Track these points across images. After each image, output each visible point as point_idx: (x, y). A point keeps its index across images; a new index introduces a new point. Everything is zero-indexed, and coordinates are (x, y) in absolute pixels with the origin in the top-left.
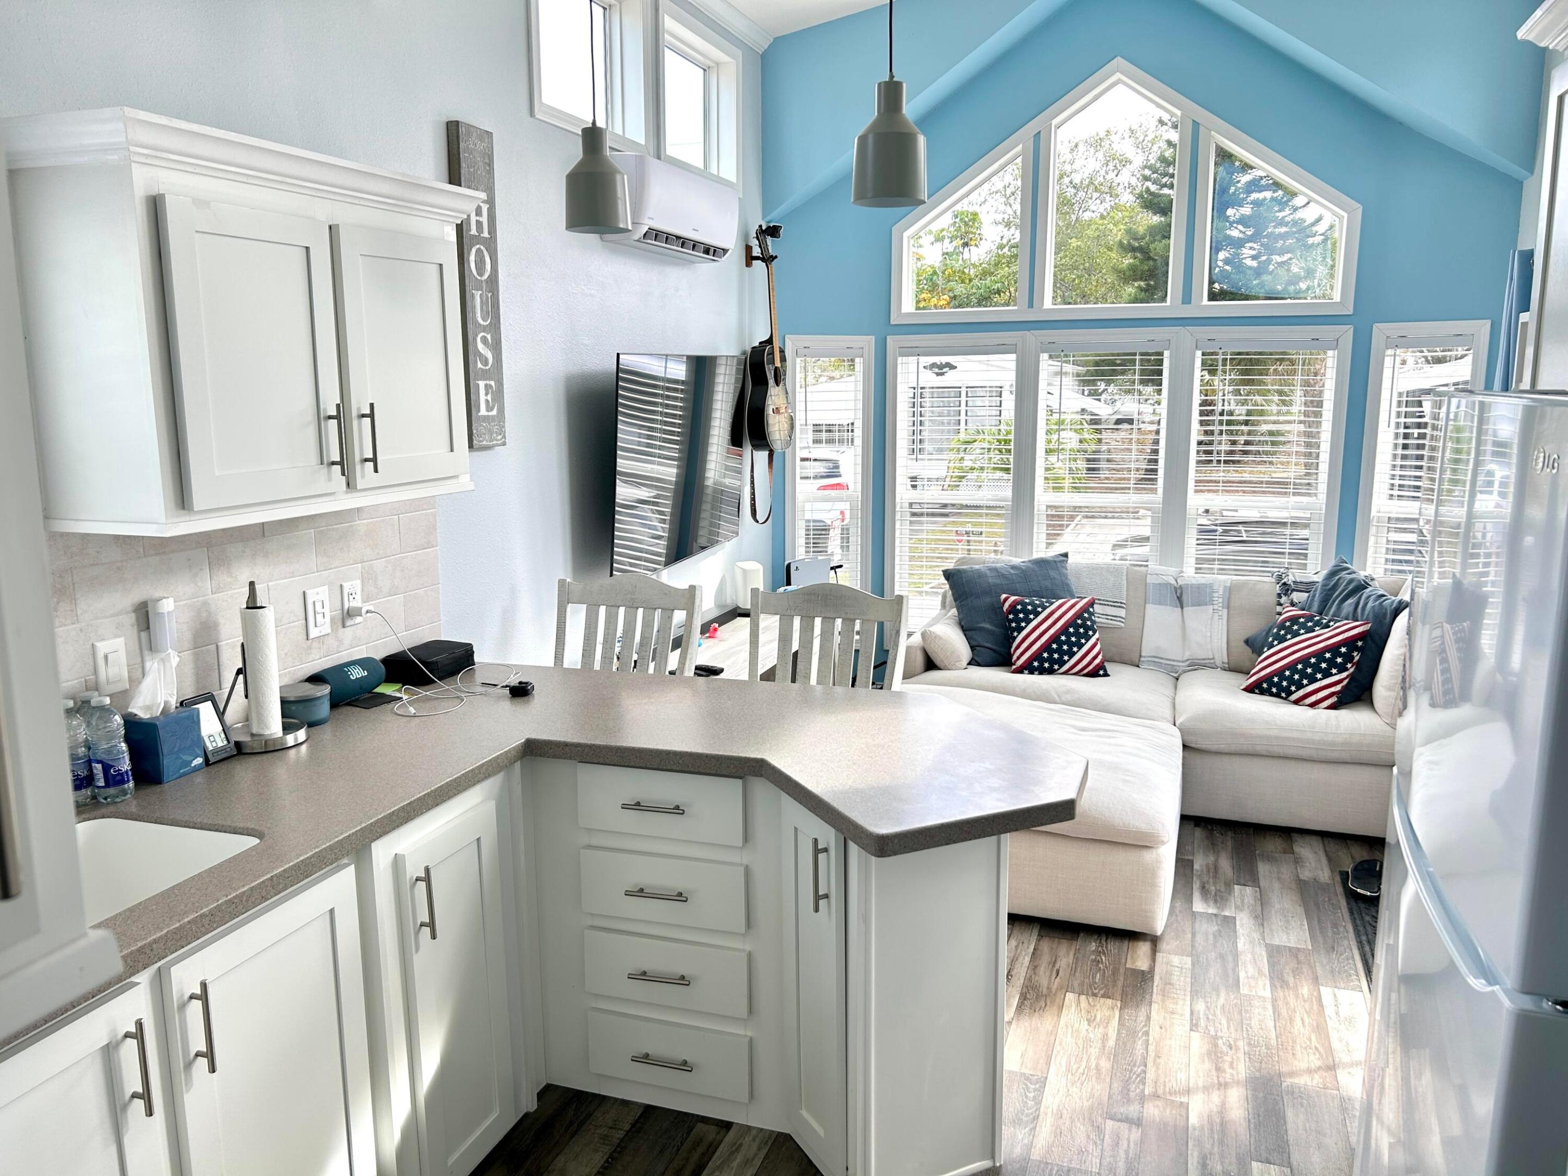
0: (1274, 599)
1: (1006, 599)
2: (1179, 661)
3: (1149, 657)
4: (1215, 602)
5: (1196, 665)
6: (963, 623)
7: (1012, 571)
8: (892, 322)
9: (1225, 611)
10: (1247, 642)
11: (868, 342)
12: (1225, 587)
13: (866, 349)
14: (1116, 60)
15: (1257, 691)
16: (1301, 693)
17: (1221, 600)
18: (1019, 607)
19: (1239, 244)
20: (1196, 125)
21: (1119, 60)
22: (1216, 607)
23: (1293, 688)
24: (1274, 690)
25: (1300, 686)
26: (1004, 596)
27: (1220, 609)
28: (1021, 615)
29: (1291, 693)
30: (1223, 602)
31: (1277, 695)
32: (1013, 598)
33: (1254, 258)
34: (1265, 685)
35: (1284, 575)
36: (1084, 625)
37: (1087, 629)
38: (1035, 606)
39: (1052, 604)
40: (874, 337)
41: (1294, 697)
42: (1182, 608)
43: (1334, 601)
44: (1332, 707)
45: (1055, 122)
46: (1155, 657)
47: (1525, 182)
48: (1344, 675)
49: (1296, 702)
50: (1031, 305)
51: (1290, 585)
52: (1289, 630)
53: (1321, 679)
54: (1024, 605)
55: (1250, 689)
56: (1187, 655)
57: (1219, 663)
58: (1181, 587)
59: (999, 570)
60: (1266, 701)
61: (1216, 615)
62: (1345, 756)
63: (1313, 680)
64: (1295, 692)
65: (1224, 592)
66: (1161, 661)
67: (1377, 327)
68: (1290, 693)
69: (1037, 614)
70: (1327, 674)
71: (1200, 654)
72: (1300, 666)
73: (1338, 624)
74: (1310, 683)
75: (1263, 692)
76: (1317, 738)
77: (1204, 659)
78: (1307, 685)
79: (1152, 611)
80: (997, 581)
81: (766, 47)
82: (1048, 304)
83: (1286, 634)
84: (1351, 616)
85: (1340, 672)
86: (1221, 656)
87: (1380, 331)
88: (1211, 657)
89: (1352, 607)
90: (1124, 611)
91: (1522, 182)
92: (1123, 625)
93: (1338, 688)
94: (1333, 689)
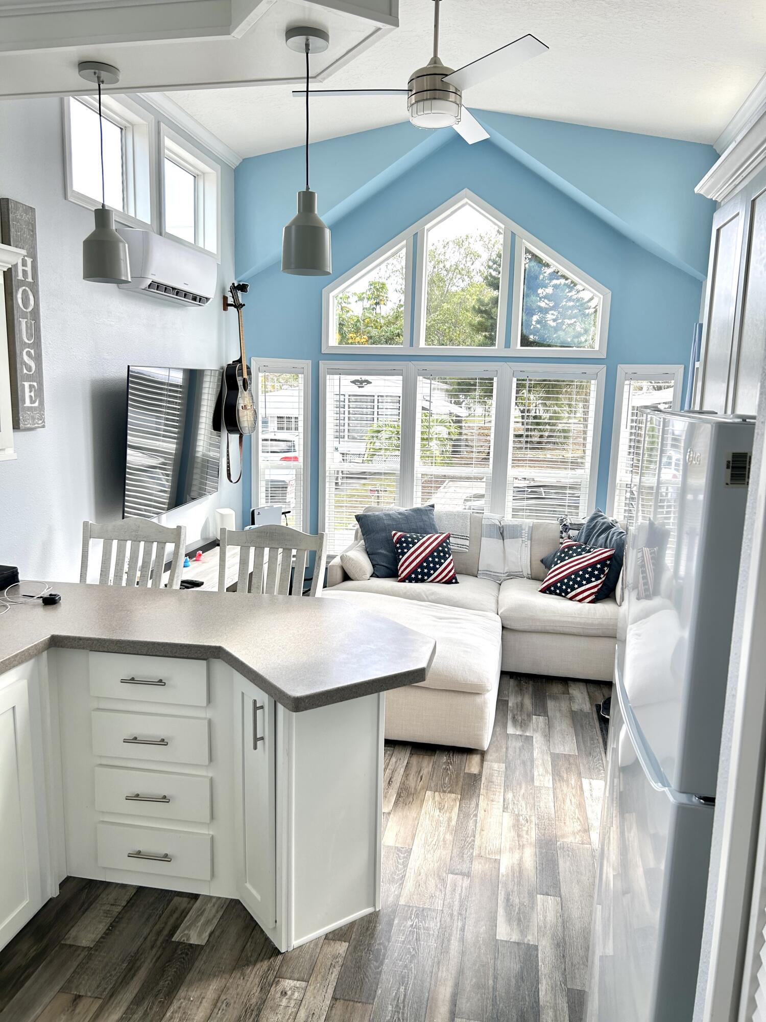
0: (559, 534)
1: (395, 534)
2: (501, 573)
3: (483, 571)
4: (523, 536)
5: (512, 576)
6: (368, 550)
7: (399, 516)
8: (323, 352)
9: (529, 541)
10: (542, 561)
11: (307, 364)
12: (529, 527)
13: (306, 368)
14: (465, 190)
15: (548, 592)
16: (574, 593)
17: (526, 535)
18: (403, 539)
19: (544, 311)
20: (513, 235)
21: (466, 190)
22: (524, 539)
23: (569, 590)
24: (558, 591)
25: (573, 589)
26: (394, 532)
27: (526, 540)
28: (404, 545)
29: (568, 593)
30: (528, 537)
31: (560, 595)
32: (399, 534)
33: (554, 320)
34: (552, 588)
35: (564, 519)
36: (443, 551)
37: (445, 553)
38: (413, 539)
39: (424, 537)
40: (311, 361)
41: (569, 596)
42: (503, 540)
43: (594, 536)
44: (592, 602)
45: (427, 227)
46: (487, 571)
48: (599, 581)
49: (571, 599)
50: (411, 345)
51: (568, 526)
52: (567, 554)
53: (585, 585)
54: (406, 538)
55: (543, 591)
56: (506, 569)
57: (525, 574)
58: (503, 527)
59: (391, 515)
60: (553, 598)
61: (524, 544)
62: (599, 632)
63: (581, 585)
64: (570, 592)
65: (529, 530)
66: (491, 573)
67: (621, 367)
68: (567, 593)
69: (414, 544)
70: (589, 581)
71: (514, 569)
72: (573, 577)
73: (595, 550)
74: (579, 587)
75: (551, 593)
76: (583, 621)
77: (516, 572)
78: (577, 588)
79: (484, 540)
80: (390, 522)
81: (238, 164)
82: (422, 344)
83: (565, 556)
84: (603, 545)
85: (597, 580)
86: (527, 571)
87: (622, 369)
88: (521, 570)
89: (604, 541)
90: (468, 541)
91: (702, 282)
92: (467, 550)
93: (595, 590)
94: (592, 591)
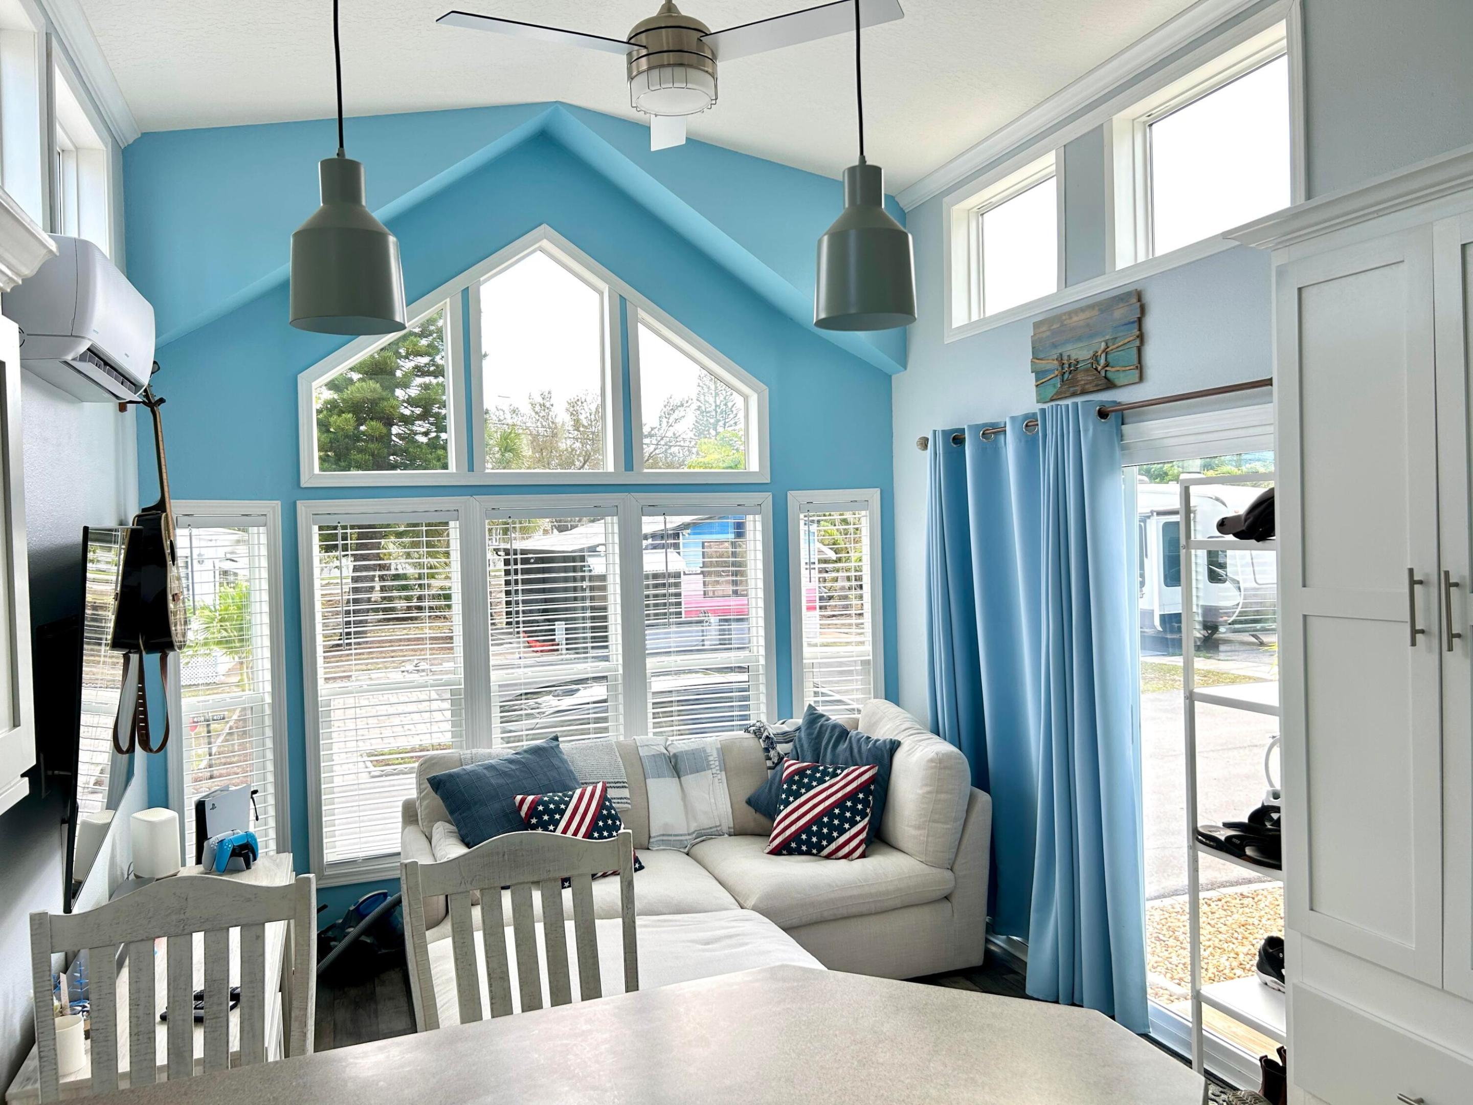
0: (762, 755)
1: (522, 802)
2: (685, 835)
3: (657, 836)
4: (712, 767)
5: (706, 835)
7: (513, 767)
8: (303, 484)
9: (723, 773)
10: (749, 802)
11: (274, 508)
12: (717, 749)
13: (270, 516)
14: (543, 226)
15: (785, 852)
16: (833, 846)
17: (717, 763)
18: (541, 808)
20: (623, 300)
22: (714, 771)
23: (824, 843)
24: (804, 848)
25: (831, 840)
26: (519, 797)
27: (718, 772)
28: (546, 817)
29: (823, 848)
30: (720, 765)
31: (808, 853)
32: (530, 798)
34: (793, 845)
35: (762, 729)
36: (610, 816)
38: (557, 804)
39: (571, 797)
40: (279, 502)
41: (826, 852)
42: (679, 777)
43: (826, 749)
44: (863, 856)
45: (482, 279)
46: (663, 835)
47: (893, 377)
48: (867, 820)
49: (828, 857)
50: (471, 468)
51: (772, 738)
52: (800, 784)
53: (849, 829)
54: (546, 804)
55: (776, 852)
56: (694, 826)
57: (725, 829)
58: (675, 755)
59: (498, 767)
60: (798, 862)
61: (716, 780)
63: (842, 832)
64: (827, 846)
65: (718, 754)
66: (670, 838)
67: (791, 495)
68: (821, 848)
69: (562, 813)
70: (853, 823)
71: (705, 821)
72: (826, 820)
73: (845, 772)
74: (840, 835)
75: (791, 852)
77: (711, 828)
78: (838, 837)
79: (653, 785)
80: (501, 781)
81: (131, 141)
82: (489, 468)
83: (799, 789)
84: (850, 760)
85: (863, 819)
86: (727, 822)
87: (795, 498)
88: (718, 824)
89: (848, 753)
90: (627, 790)
91: (890, 376)
92: (629, 806)
93: (862, 836)
94: (861, 837)
